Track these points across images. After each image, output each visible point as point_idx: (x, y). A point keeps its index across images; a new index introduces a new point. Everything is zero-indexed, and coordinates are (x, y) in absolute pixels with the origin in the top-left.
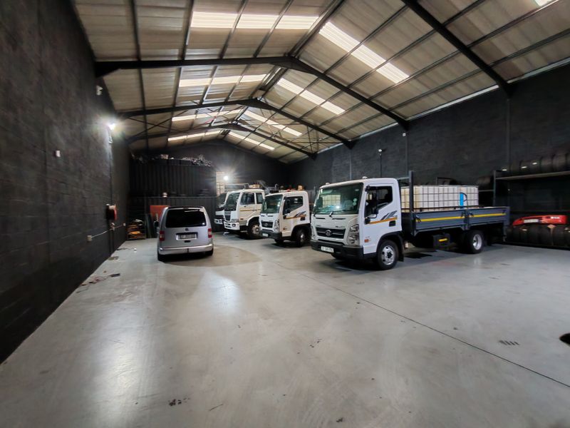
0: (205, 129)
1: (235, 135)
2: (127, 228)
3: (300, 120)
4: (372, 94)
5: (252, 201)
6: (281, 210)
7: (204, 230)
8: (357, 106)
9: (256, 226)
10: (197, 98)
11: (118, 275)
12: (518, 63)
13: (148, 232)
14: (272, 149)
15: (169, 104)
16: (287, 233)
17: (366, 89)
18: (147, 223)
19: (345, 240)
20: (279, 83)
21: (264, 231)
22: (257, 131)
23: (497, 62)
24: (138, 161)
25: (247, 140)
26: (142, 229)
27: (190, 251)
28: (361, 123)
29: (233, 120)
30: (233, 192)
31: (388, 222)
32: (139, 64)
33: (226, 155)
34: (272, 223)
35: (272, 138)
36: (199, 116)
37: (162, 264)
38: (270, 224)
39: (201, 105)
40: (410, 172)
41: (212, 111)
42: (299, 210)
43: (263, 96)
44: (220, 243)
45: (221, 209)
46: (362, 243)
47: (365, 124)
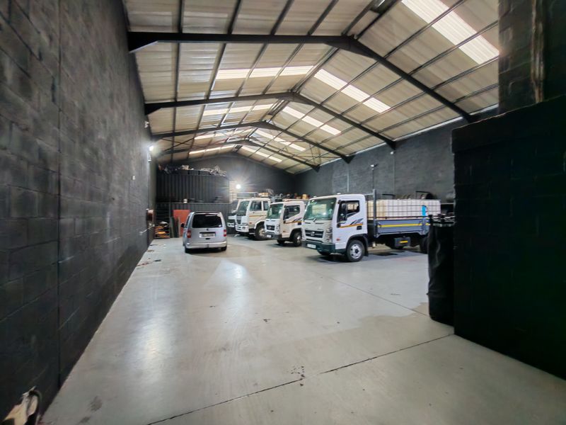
0: (222, 145)
1: (246, 149)
2: (154, 228)
3: (303, 139)
4: (362, 120)
5: (259, 208)
6: (282, 216)
7: (220, 231)
8: (350, 129)
9: (262, 230)
10: (217, 122)
11: (160, 260)
12: (475, 100)
13: (173, 232)
14: (279, 161)
15: (193, 127)
16: (287, 235)
17: (356, 116)
18: (171, 225)
19: (324, 240)
20: (284, 110)
21: (268, 233)
22: (266, 146)
23: (458, 100)
24: (163, 171)
25: (258, 153)
26: (166, 229)
27: (210, 246)
28: (356, 142)
29: (246, 137)
30: (245, 200)
31: (356, 227)
32: (175, 104)
33: (239, 166)
34: (274, 227)
35: (278, 152)
36: (217, 135)
37: (188, 255)
38: (273, 228)
39: (219, 128)
40: (374, 190)
41: (228, 131)
42: (296, 217)
43: (271, 119)
44: (233, 242)
45: (233, 214)
46: (334, 241)
47: (360, 143)
